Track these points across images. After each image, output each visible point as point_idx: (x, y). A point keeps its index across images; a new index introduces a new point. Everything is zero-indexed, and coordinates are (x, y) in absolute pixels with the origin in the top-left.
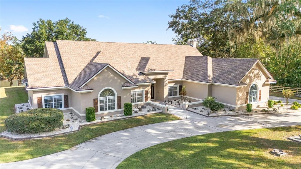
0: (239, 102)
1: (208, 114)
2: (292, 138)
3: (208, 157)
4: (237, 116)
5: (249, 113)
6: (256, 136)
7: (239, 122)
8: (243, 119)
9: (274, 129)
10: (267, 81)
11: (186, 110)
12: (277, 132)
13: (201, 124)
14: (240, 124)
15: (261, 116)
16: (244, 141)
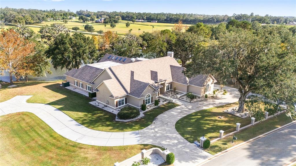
0: (202, 94)
1: (190, 101)
2: (224, 111)
3: (201, 121)
4: (202, 101)
5: (206, 99)
6: (212, 111)
7: (204, 105)
8: (205, 103)
9: (218, 107)
10: (213, 82)
11: (179, 99)
12: (219, 109)
13: (190, 107)
14: (205, 106)
15: (212, 100)
16: (209, 114)
